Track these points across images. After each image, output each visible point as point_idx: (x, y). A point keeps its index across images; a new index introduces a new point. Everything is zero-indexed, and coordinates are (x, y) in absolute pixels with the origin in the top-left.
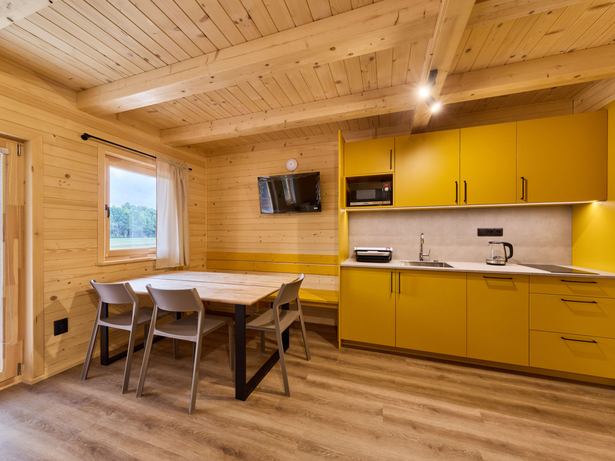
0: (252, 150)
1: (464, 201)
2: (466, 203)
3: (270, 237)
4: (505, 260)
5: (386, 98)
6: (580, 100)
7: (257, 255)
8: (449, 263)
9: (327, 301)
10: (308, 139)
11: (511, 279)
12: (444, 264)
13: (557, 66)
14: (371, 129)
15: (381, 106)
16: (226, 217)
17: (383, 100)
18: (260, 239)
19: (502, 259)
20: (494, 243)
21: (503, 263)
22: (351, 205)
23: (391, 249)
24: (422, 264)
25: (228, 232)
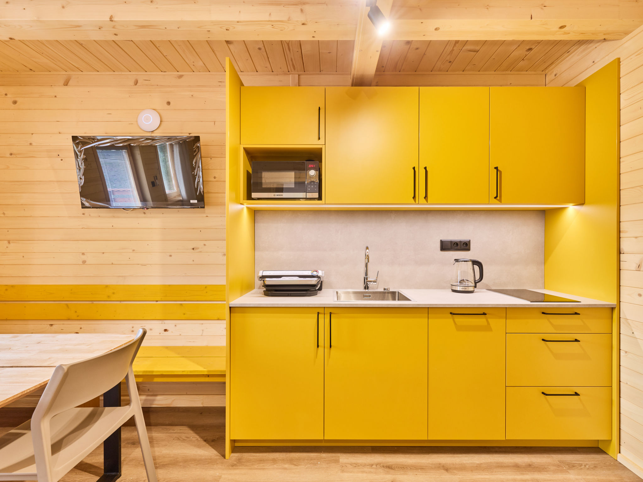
0: (66, 84)
1: (425, 198)
2: (427, 201)
3: (103, 253)
4: (474, 285)
5: (306, 8)
6: (553, 75)
7: (73, 289)
8: (405, 292)
9: (208, 371)
10: (181, 77)
11: (484, 314)
12: (397, 293)
13: (542, 5)
14: (291, 75)
15: (297, 21)
16: (4, 214)
17: (302, 10)
18: (84, 258)
19: (470, 284)
20: (461, 261)
21: (471, 289)
22: (253, 197)
23: (320, 273)
24: (367, 294)
25: (9, 243)
